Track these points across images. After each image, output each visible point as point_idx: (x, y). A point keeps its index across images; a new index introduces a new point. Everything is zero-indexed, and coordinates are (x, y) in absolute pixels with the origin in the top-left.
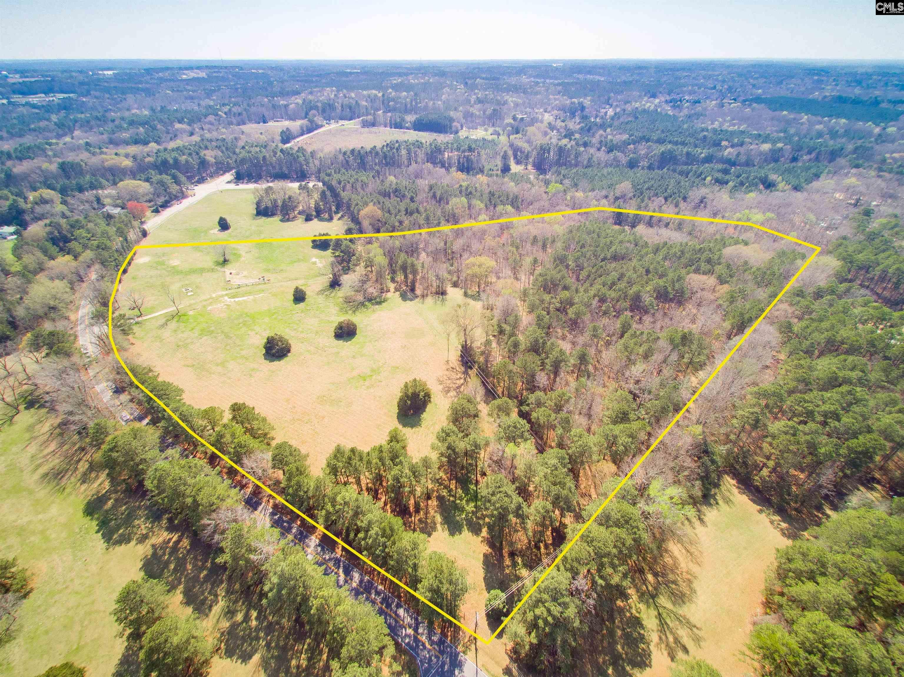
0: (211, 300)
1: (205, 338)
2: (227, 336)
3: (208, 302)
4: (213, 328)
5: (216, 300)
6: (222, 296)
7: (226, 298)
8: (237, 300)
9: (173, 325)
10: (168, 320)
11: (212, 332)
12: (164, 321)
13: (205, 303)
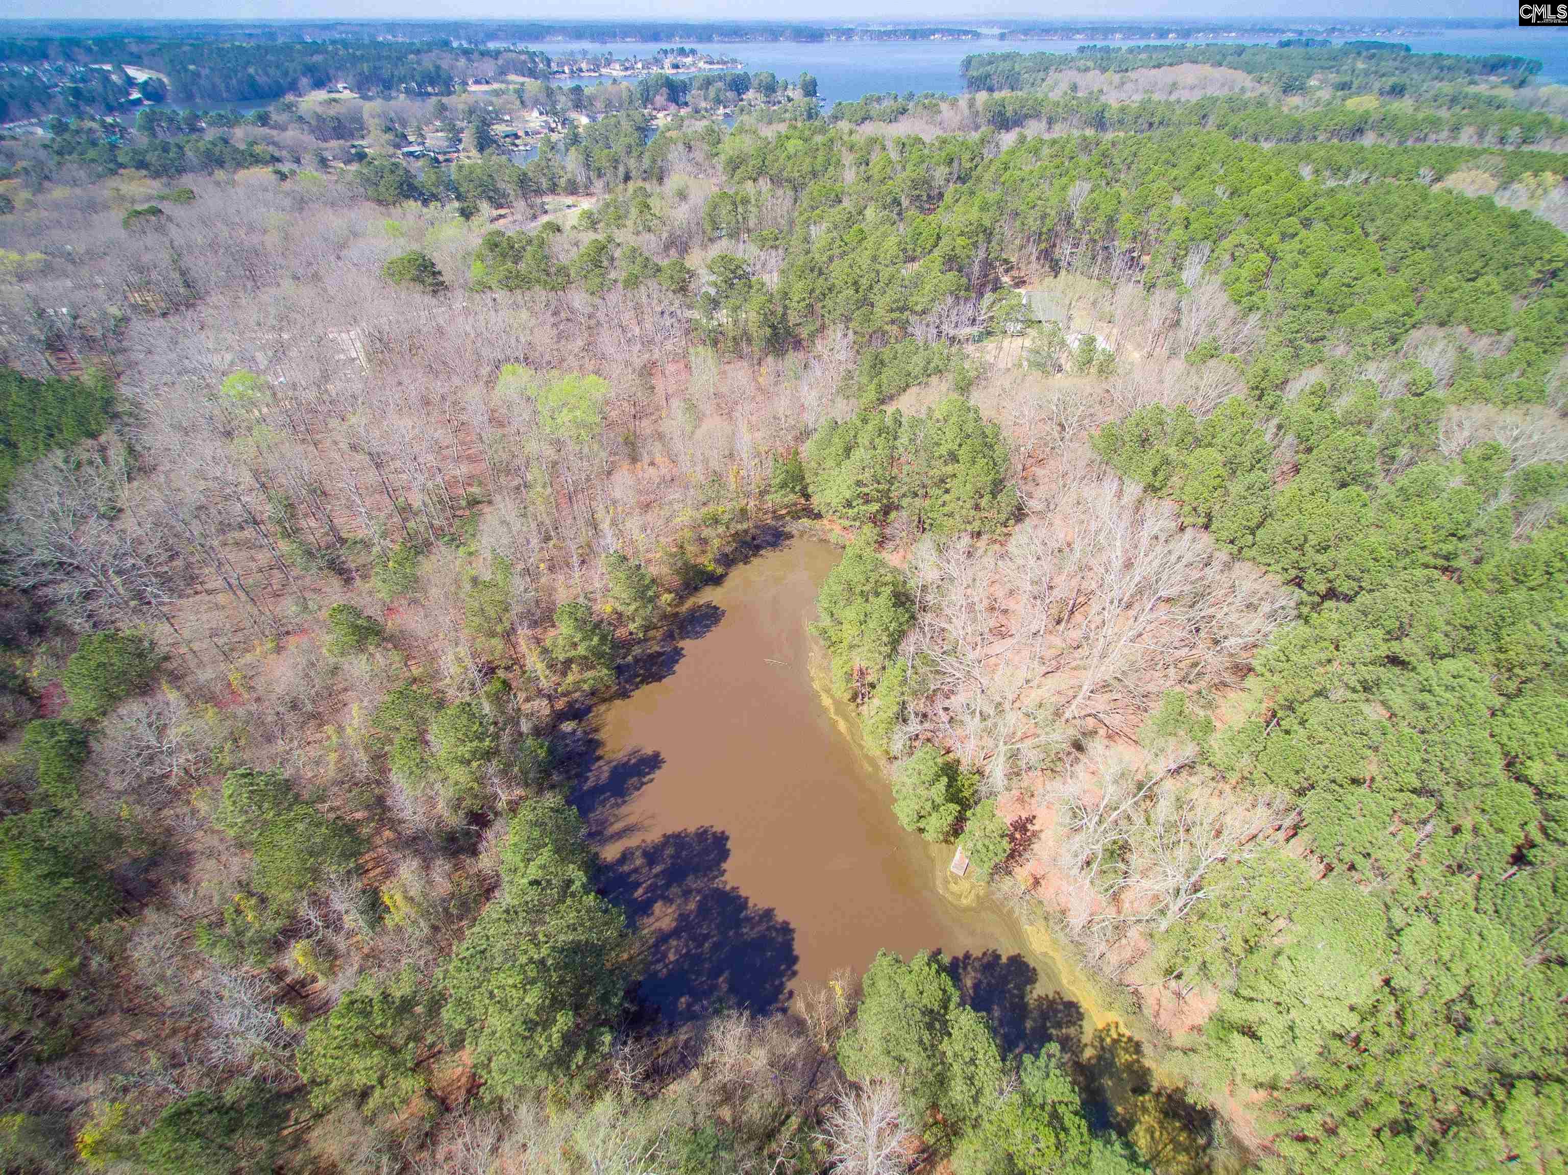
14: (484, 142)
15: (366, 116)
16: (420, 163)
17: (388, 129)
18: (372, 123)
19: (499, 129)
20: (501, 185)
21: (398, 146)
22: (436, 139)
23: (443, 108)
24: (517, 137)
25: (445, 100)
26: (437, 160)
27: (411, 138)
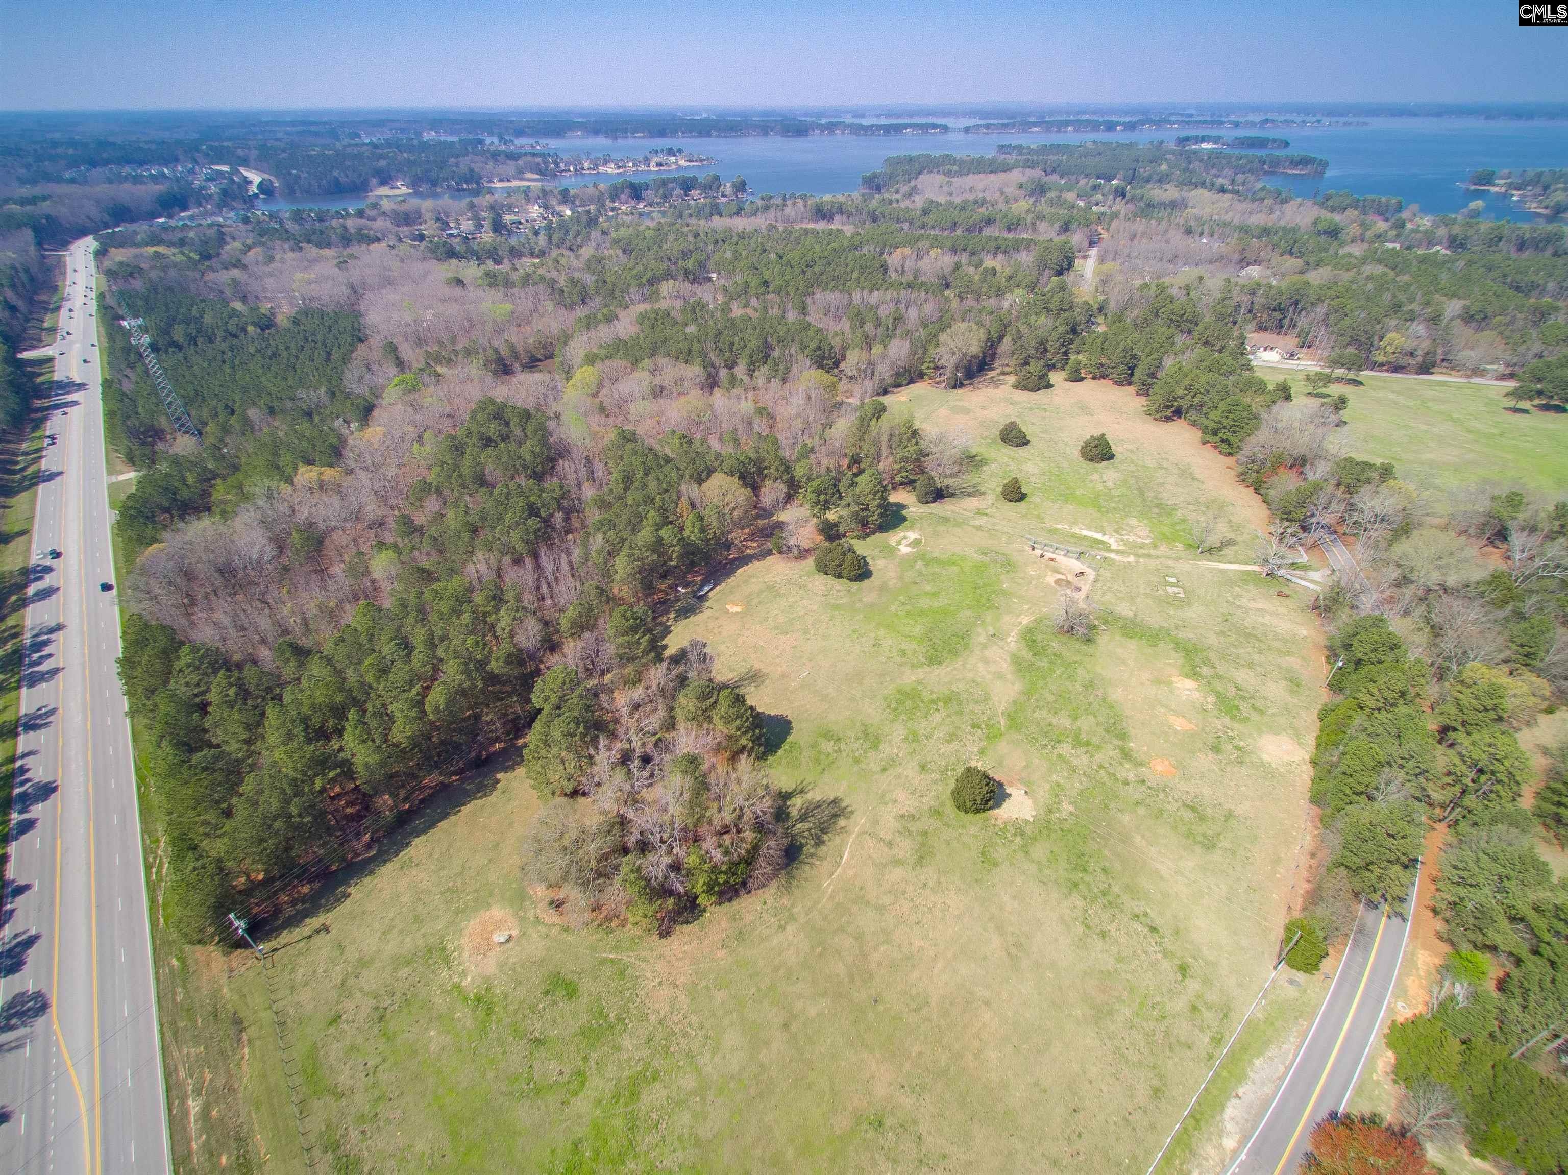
0: (1141, 551)
1: (1169, 503)
2: (1141, 492)
3: (1146, 552)
4: (1157, 511)
5: (1134, 548)
6: (1117, 552)
7: (1114, 546)
8: (1098, 536)
9: (1213, 540)
10: (1220, 549)
11: (1158, 506)
12: (1226, 551)
13: (1153, 552)
14: (498, 227)
15: (423, 211)
16: (457, 240)
17: (438, 219)
18: (428, 216)
19: (508, 218)
20: (500, 253)
21: (444, 230)
22: (467, 225)
23: (472, 206)
24: (520, 223)
25: (475, 200)
26: (467, 238)
27: (452, 225)
